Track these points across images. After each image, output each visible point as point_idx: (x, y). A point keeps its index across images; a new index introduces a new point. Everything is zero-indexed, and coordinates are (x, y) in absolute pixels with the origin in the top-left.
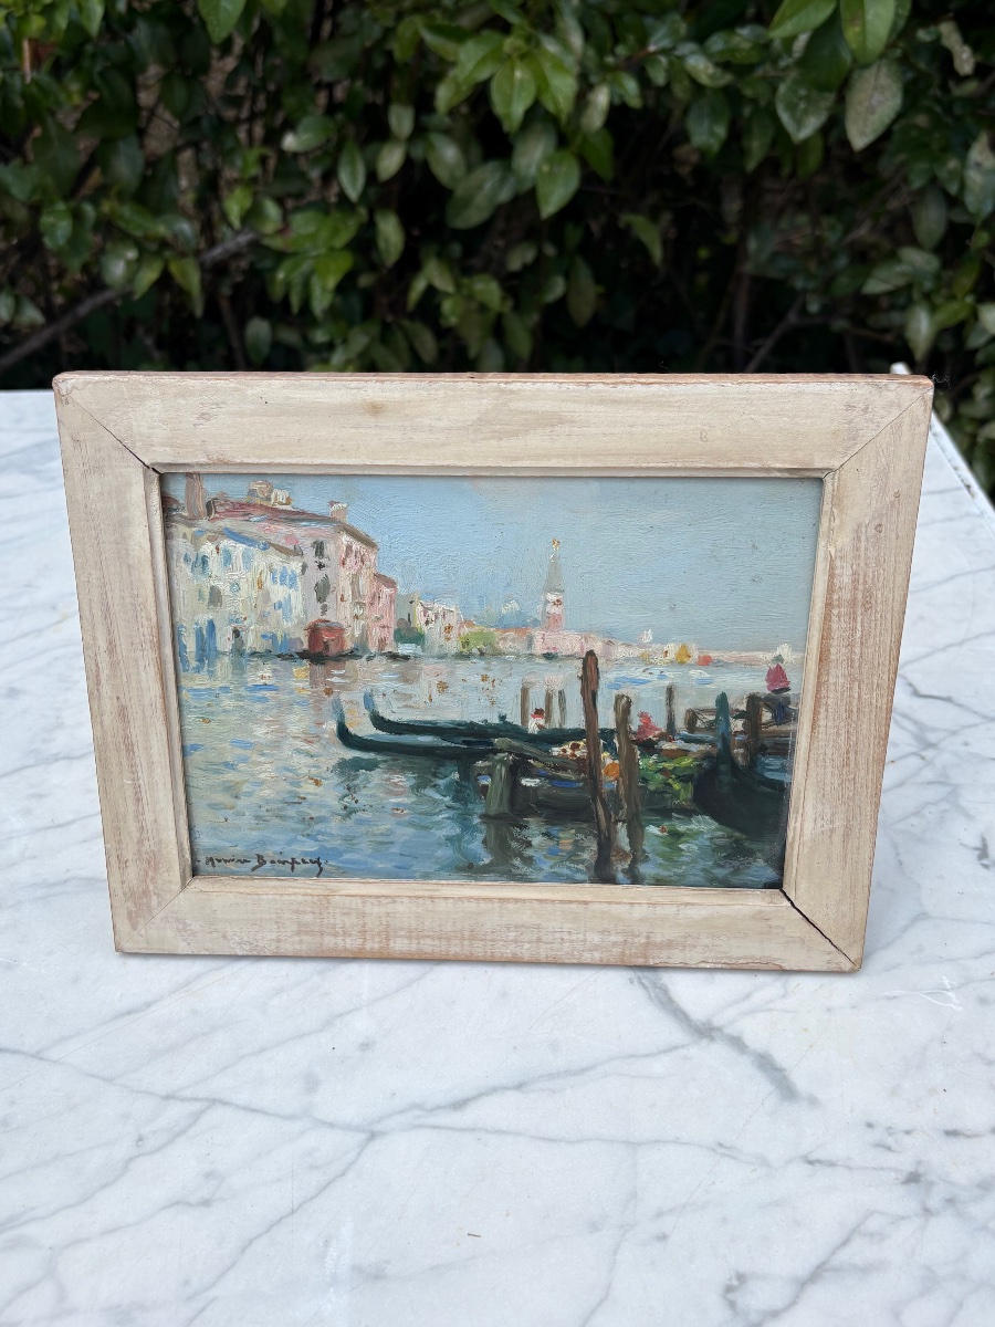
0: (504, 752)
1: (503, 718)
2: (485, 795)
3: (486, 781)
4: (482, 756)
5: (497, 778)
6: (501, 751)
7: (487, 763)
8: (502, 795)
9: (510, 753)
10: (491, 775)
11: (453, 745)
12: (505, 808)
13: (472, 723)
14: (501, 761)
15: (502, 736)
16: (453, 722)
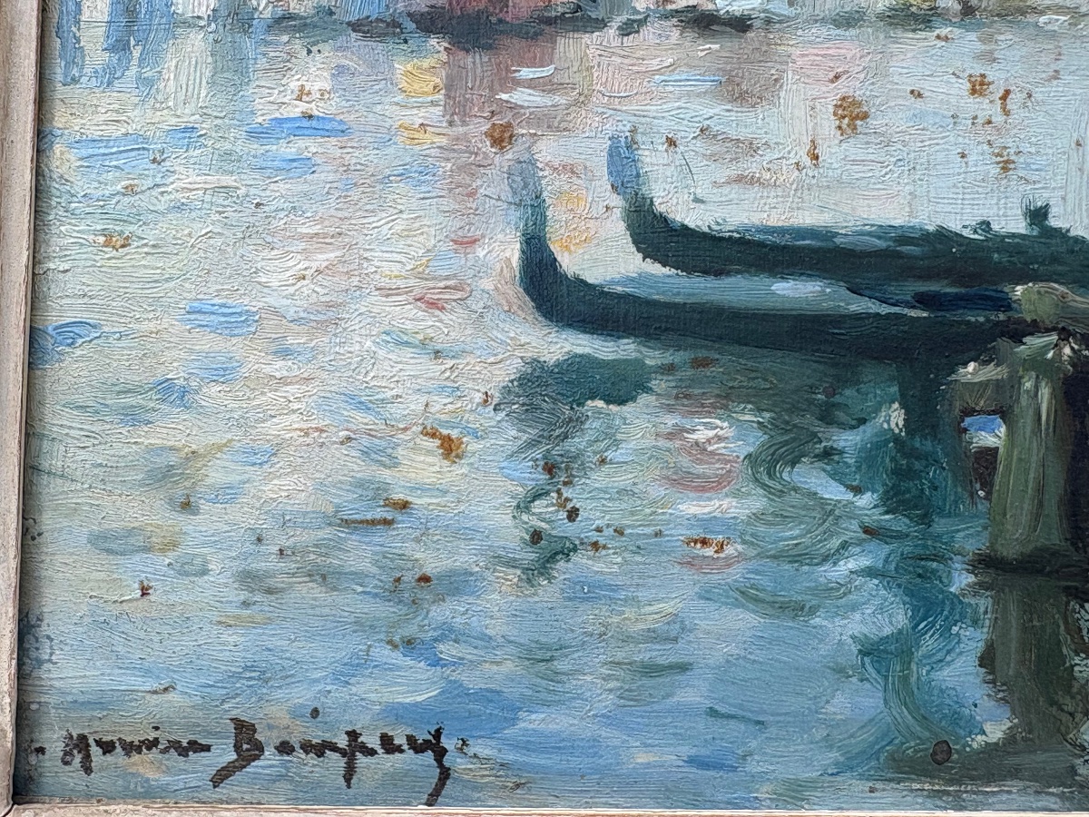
0: (1048, 330)
1: (1038, 215)
2: (987, 484)
3: (990, 435)
4: (979, 345)
5: (1026, 423)
6: (1035, 328)
7: (991, 372)
8: (1040, 490)
9: (1065, 334)
10: (1004, 413)
11: (885, 309)
12: (1053, 535)
13: (943, 236)
14: (1038, 365)
15: (1035, 278)
16: (883, 232)
